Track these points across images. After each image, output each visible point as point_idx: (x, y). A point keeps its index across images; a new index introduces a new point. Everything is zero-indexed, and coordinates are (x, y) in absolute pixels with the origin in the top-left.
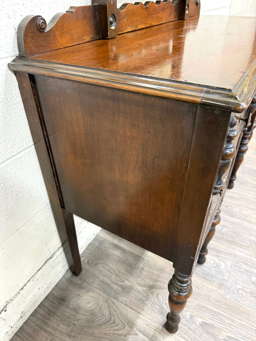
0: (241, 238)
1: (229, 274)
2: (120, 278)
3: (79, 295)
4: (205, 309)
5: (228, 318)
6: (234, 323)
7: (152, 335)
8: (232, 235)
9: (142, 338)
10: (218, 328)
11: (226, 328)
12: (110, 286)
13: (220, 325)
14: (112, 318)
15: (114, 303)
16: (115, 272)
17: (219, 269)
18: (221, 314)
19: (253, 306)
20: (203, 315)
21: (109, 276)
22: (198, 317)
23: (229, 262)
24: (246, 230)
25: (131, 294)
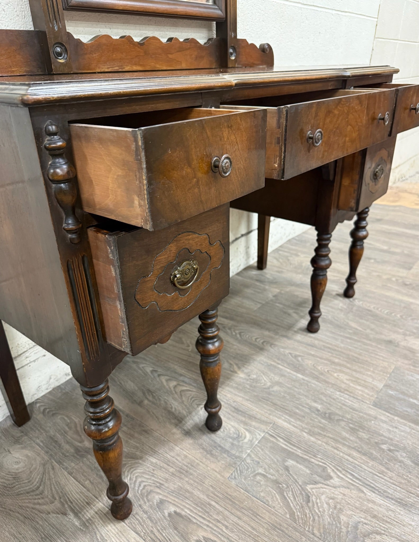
0: (298, 402)
1: (251, 451)
2: (80, 436)
3: (9, 451)
4: (188, 495)
5: (219, 513)
6: (226, 521)
7: (87, 518)
8: (284, 397)
9: (70, 520)
10: (197, 523)
11: (208, 526)
12: (60, 446)
13: (201, 520)
14: (41, 487)
15: (53, 469)
16: (76, 427)
17: (239, 442)
18: (210, 505)
19: (270, 501)
20: (181, 502)
21: (65, 432)
22: (171, 505)
23: (259, 434)
24: (311, 392)
25: (85, 459)
